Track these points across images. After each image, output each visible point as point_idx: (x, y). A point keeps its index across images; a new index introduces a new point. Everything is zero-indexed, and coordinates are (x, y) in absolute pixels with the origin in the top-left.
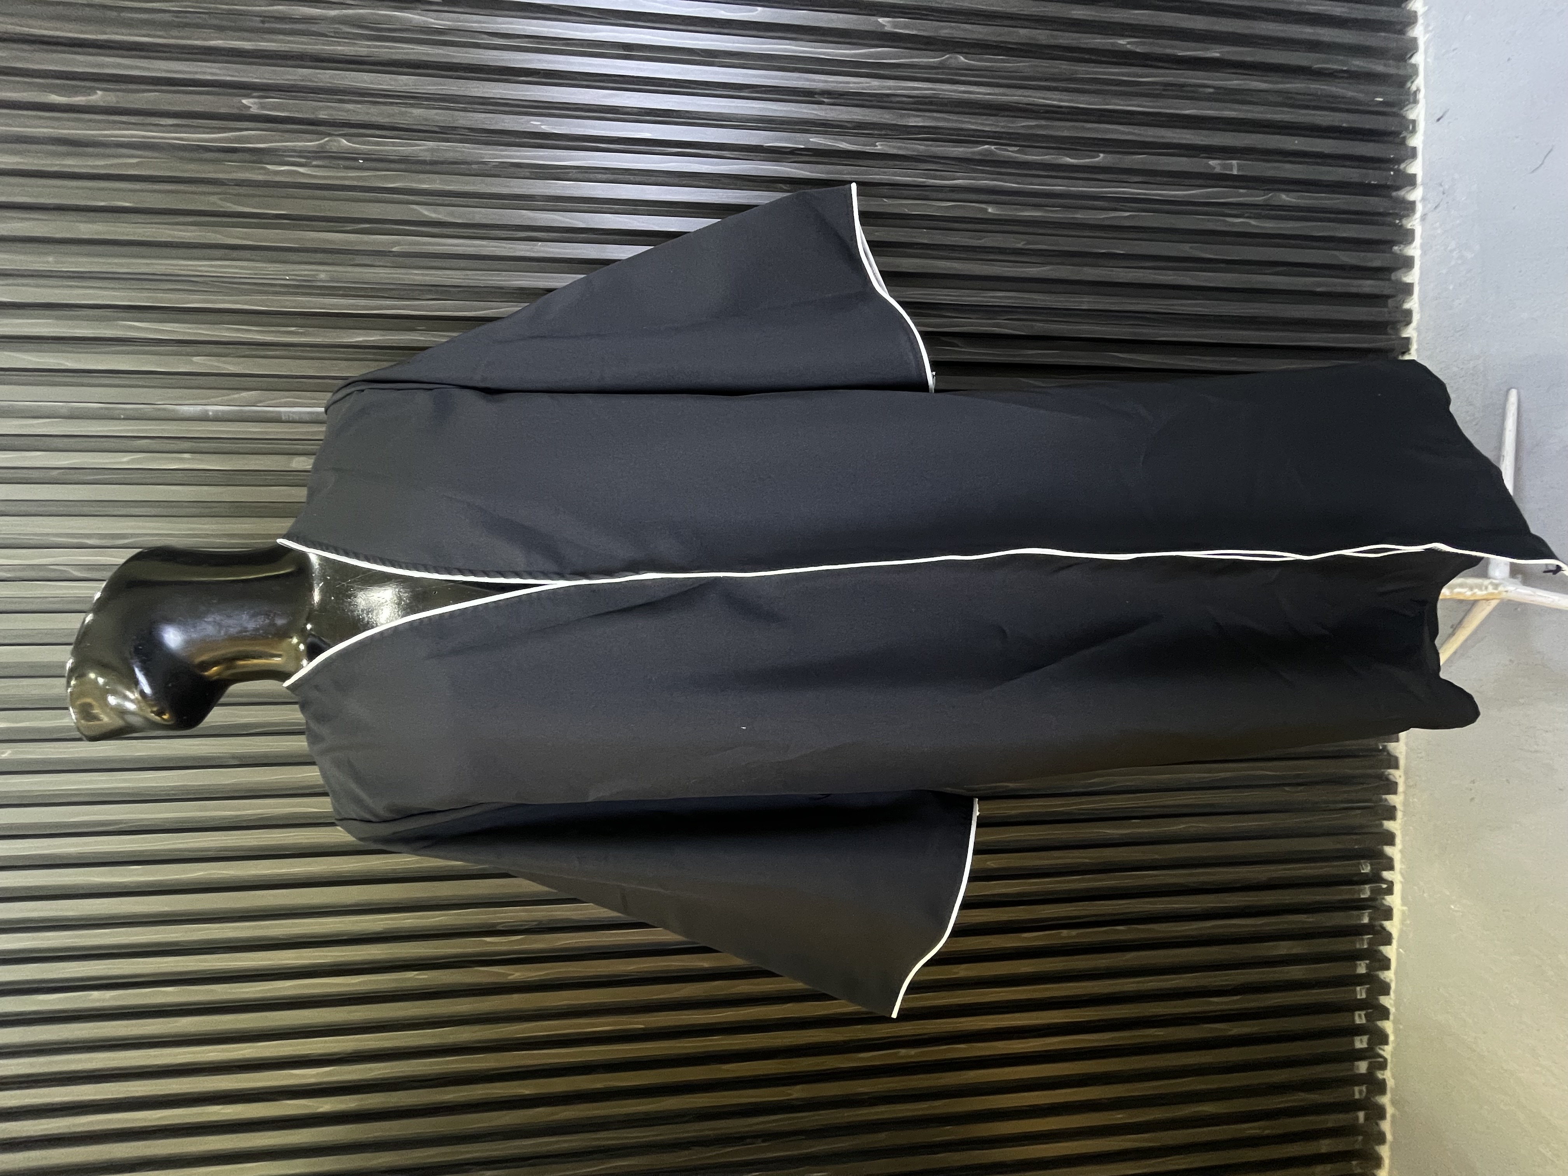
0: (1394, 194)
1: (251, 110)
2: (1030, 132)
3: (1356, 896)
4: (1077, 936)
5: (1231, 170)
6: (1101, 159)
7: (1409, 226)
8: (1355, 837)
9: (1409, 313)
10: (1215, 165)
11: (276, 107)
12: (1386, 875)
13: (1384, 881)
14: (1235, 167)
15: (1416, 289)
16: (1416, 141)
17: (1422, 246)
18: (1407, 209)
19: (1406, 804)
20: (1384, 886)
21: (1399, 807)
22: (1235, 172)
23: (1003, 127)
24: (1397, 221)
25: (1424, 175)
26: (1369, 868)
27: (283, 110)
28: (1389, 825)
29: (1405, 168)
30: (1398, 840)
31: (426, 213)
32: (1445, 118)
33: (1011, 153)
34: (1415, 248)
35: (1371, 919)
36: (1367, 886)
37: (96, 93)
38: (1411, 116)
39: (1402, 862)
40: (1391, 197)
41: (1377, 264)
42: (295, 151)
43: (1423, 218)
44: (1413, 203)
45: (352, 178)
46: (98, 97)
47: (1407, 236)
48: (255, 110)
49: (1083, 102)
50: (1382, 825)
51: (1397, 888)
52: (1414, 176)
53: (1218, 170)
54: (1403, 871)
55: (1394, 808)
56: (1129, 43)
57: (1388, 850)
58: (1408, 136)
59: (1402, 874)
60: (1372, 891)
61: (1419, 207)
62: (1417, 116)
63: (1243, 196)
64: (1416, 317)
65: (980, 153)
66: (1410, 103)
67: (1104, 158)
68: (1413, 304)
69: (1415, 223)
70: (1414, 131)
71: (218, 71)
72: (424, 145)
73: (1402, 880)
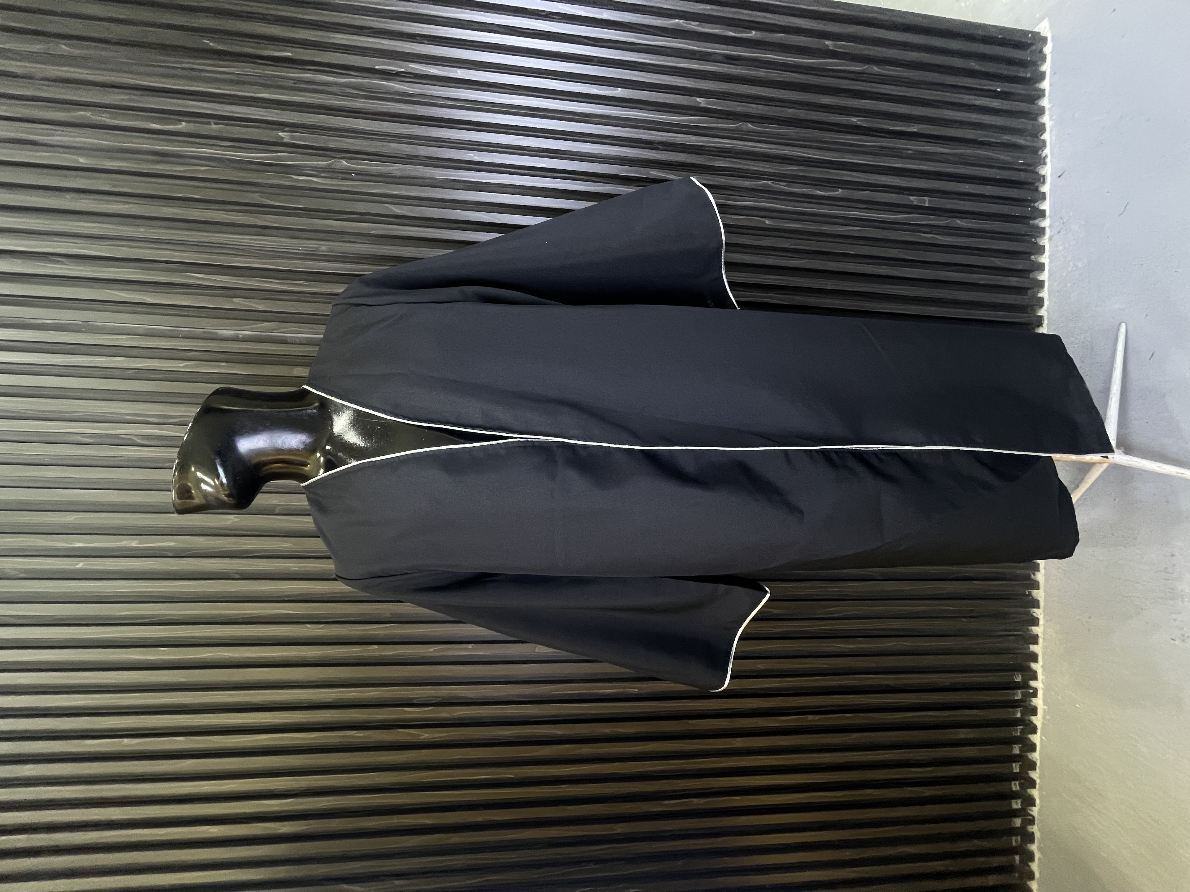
0: (1031, 222)
1: (285, 140)
2: (794, 173)
3: (1012, 698)
4: (819, 720)
5: (925, 203)
6: (839, 193)
7: (1041, 244)
8: (1011, 656)
9: (1042, 300)
10: (914, 199)
11: (301, 138)
12: (1032, 683)
13: (1029, 687)
14: (927, 202)
15: (1046, 285)
16: (1045, 189)
17: (1050, 256)
18: (1040, 232)
19: (1044, 633)
20: (1031, 691)
21: (1040, 635)
22: (927, 205)
23: (776, 169)
24: (1033, 240)
25: (1050, 211)
26: (1020, 678)
27: (305, 141)
28: (1033, 648)
29: (1038, 206)
30: (1040, 659)
31: (394, 209)
32: (1064, 174)
33: (782, 186)
34: (1045, 257)
35: (1022, 715)
36: (1019, 691)
37: (182, 124)
38: (1042, 172)
39: (1043, 674)
40: (1029, 224)
41: (1020, 267)
42: (310, 167)
43: (1050, 239)
44: (1044, 229)
45: (347, 186)
46: (183, 126)
47: (1041, 250)
48: (287, 140)
49: (827, 156)
50: (1029, 648)
51: (1040, 693)
52: (1044, 211)
53: (915, 203)
54: (1044, 681)
55: (1037, 636)
56: (858, 120)
57: (1033, 666)
58: (1040, 185)
59: (1043, 683)
60: (1023, 695)
61: (1048, 231)
62: (1046, 172)
63: (932, 220)
64: (1046, 303)
65: (761, 185)
66: (1041, 164)
67: (842, 192)
68: (1044, 294)
69: (1045, 241)
70: (1044, 182)
71: (265, 114)
72: (396, 166)
73: (1044, 687)
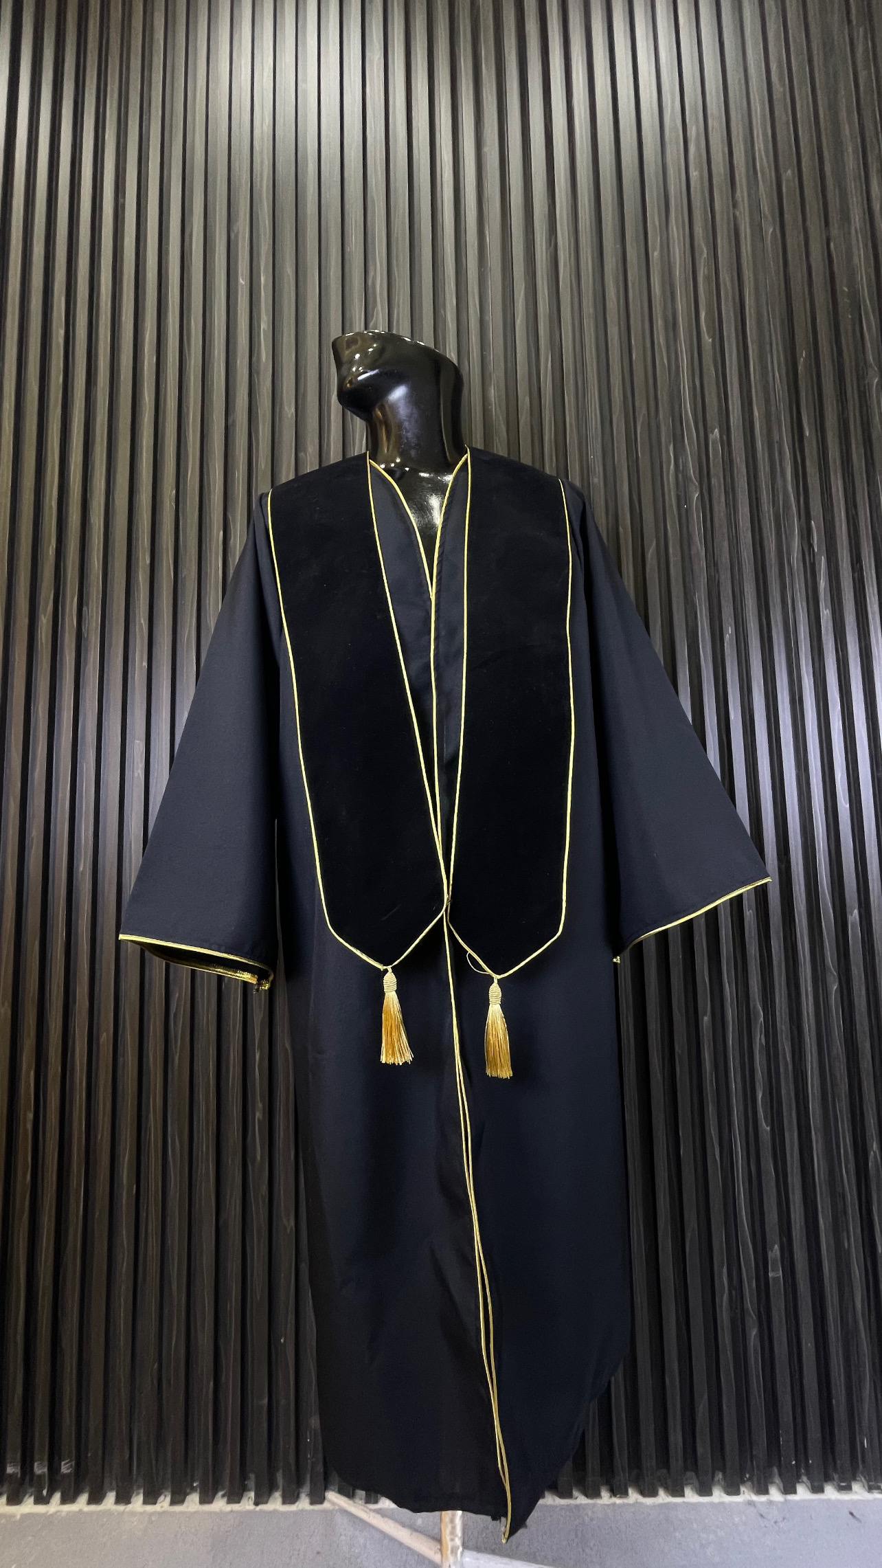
0: (775, 1470)
1: (711, 435)
2: (781, 1057)
3: (37, 1456)
5: (773, 1271)
6: (765, 1128)
7: (742, 1489)
8: (100, 1452)
9: (654, 1494)
10: (775, 1252)
11: (716, 450)
12: (57, 1497)
14: (776, 1274)
15: (678, 1500)
16: (830, 1492)
17: (722, 1503)
18: (759, 1482)
19: (133, 1513)
20: (45, 1492)
21: (130, 1507)
22: (770, 1275)
23: (781, 1030)
24: (747, 1476)
25: (794, 1501)
26: (65, 1472)
27: (713, 455)
28: (111, 1497)
30: (93, 1508)
32: (853, 1520)
33: (759, 1039)
34: (721, 1496)
35: (11, 1476)
36: (46, 1470)
38: (856, 1487)
39: (68, 1513)
41: (700, 1450)
42: (686, 462)
43: (751, 1503)
44: (766, 1492)
45: (670, 499)
46: (707, 340)
47: (732, 1489)
49: (814, 1106)
50: (111, 1490)
51: (41, 1509)
52: (795, 1492)
53: (770, 1255)
54: (58, 1514)
55: (128, 1502)
56: (875, 1153)
57: (84, 1498)
58: (835, 1483)
59: (56, 1512)
60: (40, 1476)
61: (763, 1498)
62: (856, 1492)
63: (749, 1287)
64: (649, 1501)
65: (755, 1007)
67: (766, 1131)
71: (736, 415)
72: (702, 549)
73: (49, 1514)
